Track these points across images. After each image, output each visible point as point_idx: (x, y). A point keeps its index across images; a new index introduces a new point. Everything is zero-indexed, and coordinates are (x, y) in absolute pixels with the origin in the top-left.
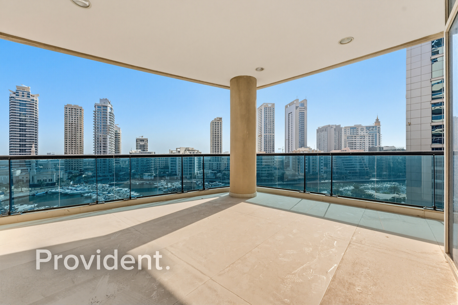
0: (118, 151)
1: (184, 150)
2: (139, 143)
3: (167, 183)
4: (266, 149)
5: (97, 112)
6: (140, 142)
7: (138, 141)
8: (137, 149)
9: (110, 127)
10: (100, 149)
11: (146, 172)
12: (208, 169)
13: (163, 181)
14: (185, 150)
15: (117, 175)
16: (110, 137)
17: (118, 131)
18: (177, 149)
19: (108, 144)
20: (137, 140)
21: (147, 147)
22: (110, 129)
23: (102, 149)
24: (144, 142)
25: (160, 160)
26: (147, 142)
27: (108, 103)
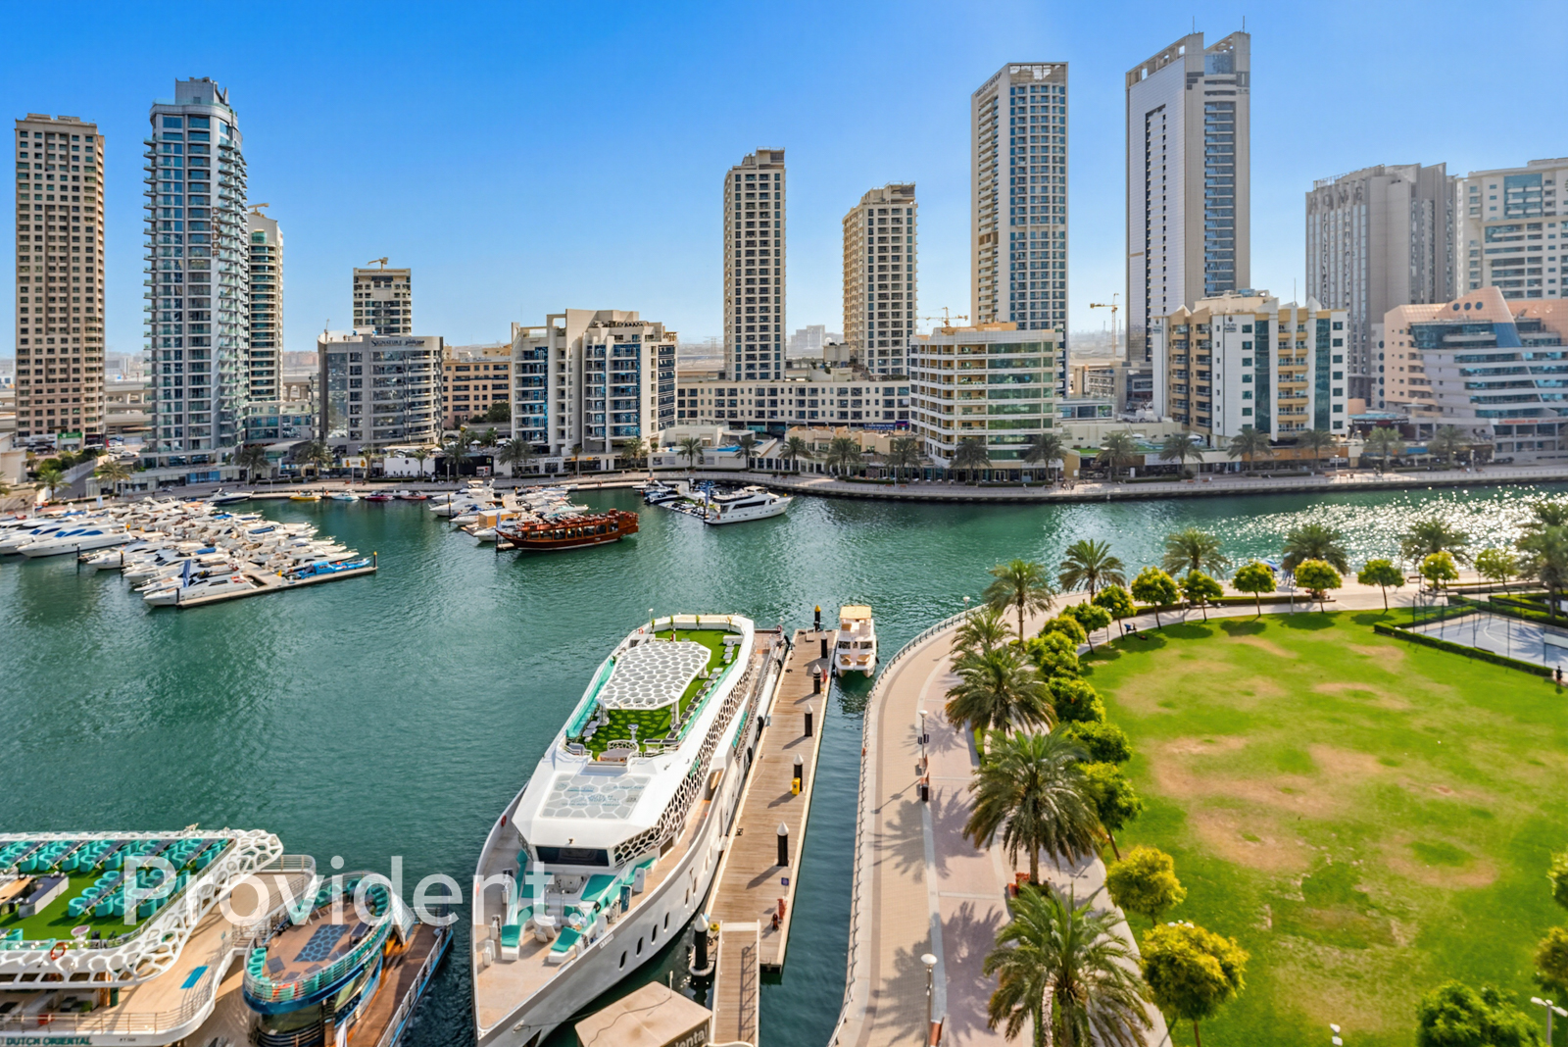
0: (267, 334)
1: (588, 322)
2: (368, 295)
3: (497, 495)
4: (1023, 306)
5: (160, 147)
6: (372, 289)
7: (363, 283)
8: (358, 323)
9: (226, 218)
10: (179, 329)
11: (397, 436)
12: (713, 418)
13: (480, 486)
14: (594, 326)
15: (252, 454)
16: (223, 266)
17: (266, 235)
18: (550, 318)
19: (215, 304)
20: (356, 279)
21: (405, 312)
22: (225, 230)
23: (186, 329)
24: (393, 290)
25: (468, 379)
26: (408, 287)
27: (216, 99)
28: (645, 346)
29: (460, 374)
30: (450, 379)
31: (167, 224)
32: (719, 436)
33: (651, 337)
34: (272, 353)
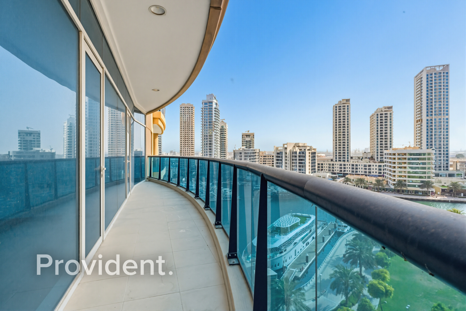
1: (293, 145)
5: (204, 109)
6: (246, 138)
7: (244, 136)
8: (243, 145)
9: (215, 123)
14: (294, 147)
16: (215, 133)
17: (224, 126)
18: (284, 145)
19: (214, 141)
21: (253, 143)
22: (215, 126)
23: (208, 147)
24: (250, 138)
25: (266, 159)
26: (254, 137)
27: (214, 98)
28: (307, 152)
29: (264, 158)
30: (262, 159)
31: (205, 125)
32: (328, 176)
33: (309, 150)
34: (225, 152)
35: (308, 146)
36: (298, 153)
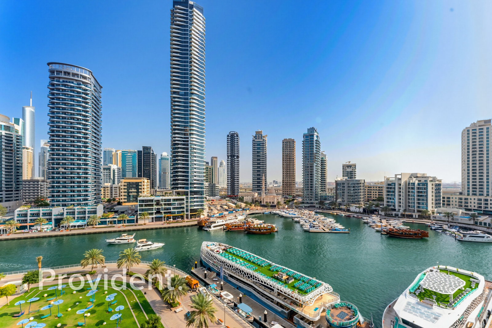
0: (324, 178)
1: (409, 176)
2: (346, 170)
3: (380, 220)
5: (305, 142)
6: (347, 169)
7: (345, 167)
8: (343, 176)
9: (316, 155)
11: (353, 202)
13: (375, 217)
14: (411, 177)
15: (321, 203)
16: (316, 164)
17: (324, 158)
18: (396, 175)
19: (315, 172)
20: (343, 166)
21: (355, 174)
22: (316, 157)
23: (309, 177)
24: (352, 169)
25: (371, 190)
26: (355, 168)
27: (315, 131)
28: (430, 185)
29: (369, 189)
30: (366, 190)
31: (306, 157)
32: (460, 213)
33: (432, 181)
34: (325, 182)
35: (431, 177)
36: (416, 184)
